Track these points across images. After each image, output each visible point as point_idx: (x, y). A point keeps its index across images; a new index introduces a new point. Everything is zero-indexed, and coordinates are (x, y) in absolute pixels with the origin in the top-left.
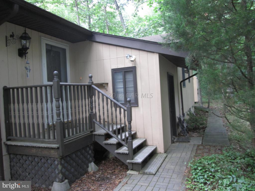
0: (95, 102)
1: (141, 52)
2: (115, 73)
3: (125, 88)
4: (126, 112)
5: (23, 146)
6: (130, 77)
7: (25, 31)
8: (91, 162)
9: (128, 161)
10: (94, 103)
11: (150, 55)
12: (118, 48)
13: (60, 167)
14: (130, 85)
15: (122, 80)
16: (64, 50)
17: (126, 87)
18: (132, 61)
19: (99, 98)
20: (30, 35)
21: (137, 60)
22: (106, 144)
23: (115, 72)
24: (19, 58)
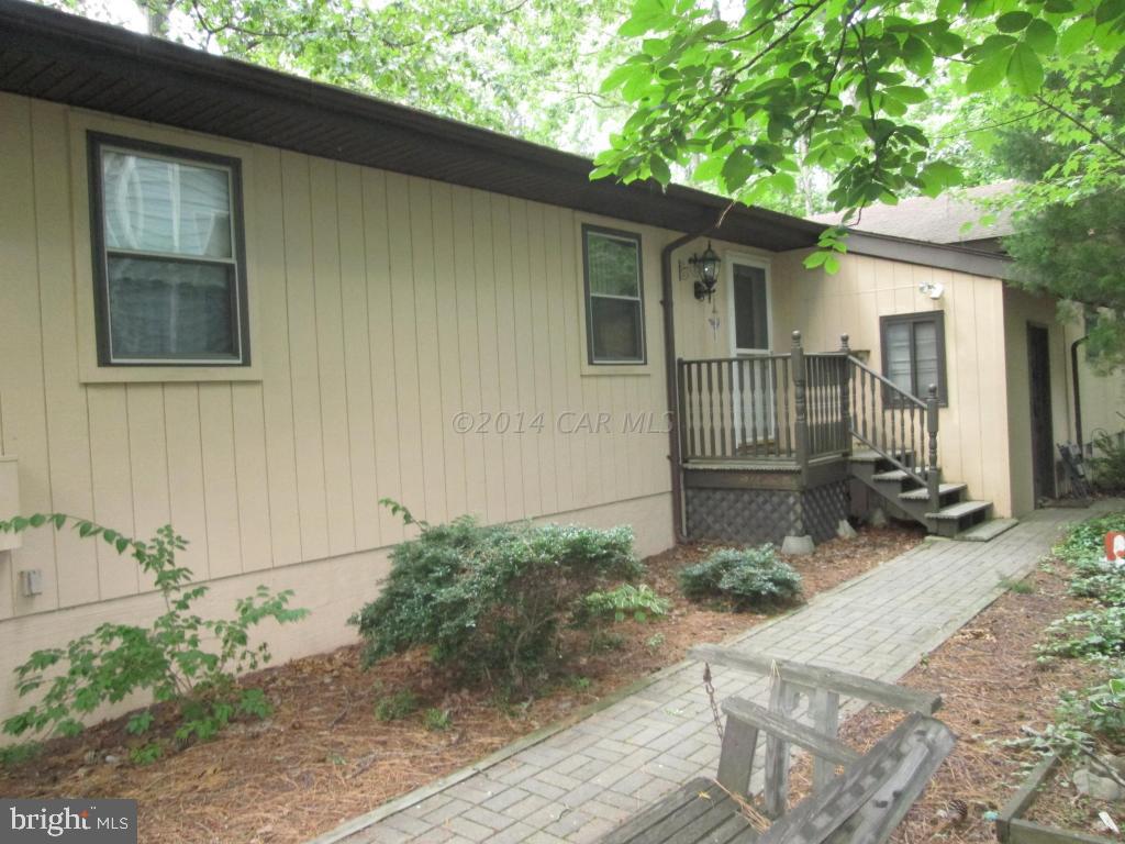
0: (854, 392)
1: (958, 277)
2: (889, 325)
3: (914, 362)
4: (926, 413)
5: (712, 470)
6: (926, 336)
7: (710, 246)
8: (842, 519)
9: (927, 515)
10: (851, 395)
11: (981, 283)
12: (897, 265)
13: (798, 508)
14: (928, 355)
15: (906, 344)
16: (760, 272)
17: (919, 358)
18: (935, 299)
19: (863, 384)
20: (719, 253)
21: (948, 296)
22: (880, 481)
23: (888, 323)
24: (697, 301)
